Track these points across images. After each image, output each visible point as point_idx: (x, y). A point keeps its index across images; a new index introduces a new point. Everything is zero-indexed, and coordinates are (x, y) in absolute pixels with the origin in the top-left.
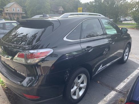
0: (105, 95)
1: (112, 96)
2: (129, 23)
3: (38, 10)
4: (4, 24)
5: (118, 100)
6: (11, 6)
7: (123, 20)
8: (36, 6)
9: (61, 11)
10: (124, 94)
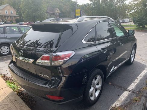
0: (119, 96)
1: (126, 96)
2: (128, 25)
3: (34, 13)
4: (4, 28)
5: (132, 99)
6: (4, 8)
7: (122, 22)
8: (32, 9)
9: (58, 14)
10: (137, 93)
